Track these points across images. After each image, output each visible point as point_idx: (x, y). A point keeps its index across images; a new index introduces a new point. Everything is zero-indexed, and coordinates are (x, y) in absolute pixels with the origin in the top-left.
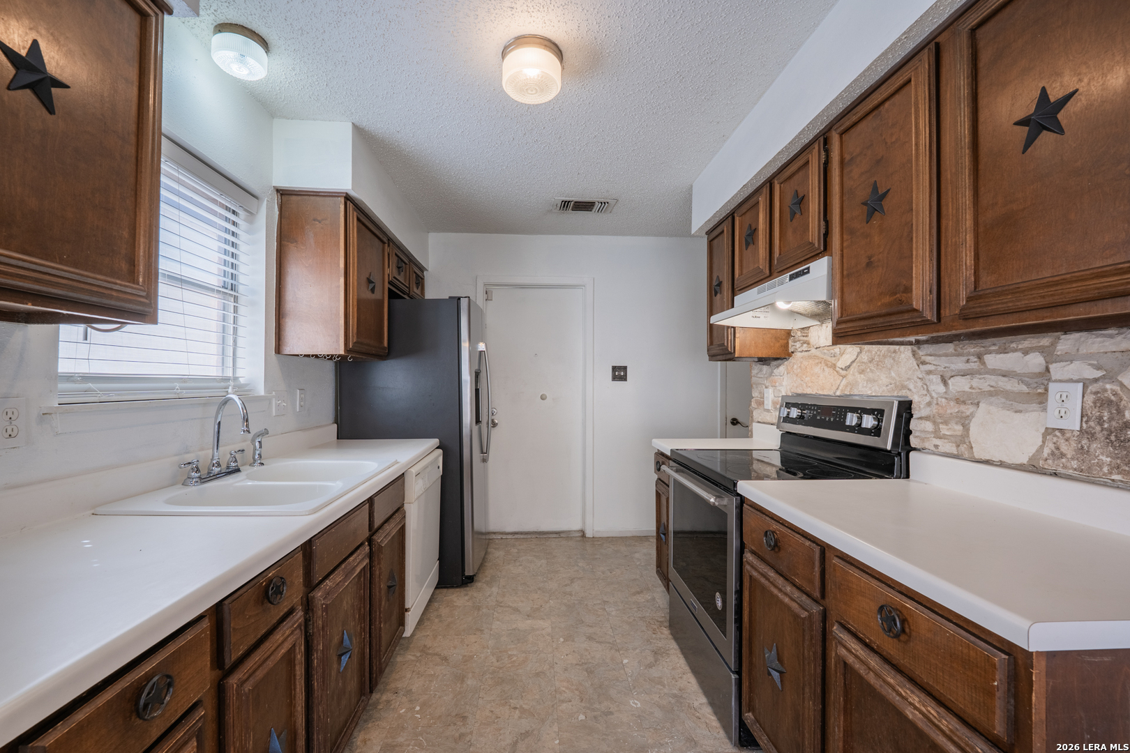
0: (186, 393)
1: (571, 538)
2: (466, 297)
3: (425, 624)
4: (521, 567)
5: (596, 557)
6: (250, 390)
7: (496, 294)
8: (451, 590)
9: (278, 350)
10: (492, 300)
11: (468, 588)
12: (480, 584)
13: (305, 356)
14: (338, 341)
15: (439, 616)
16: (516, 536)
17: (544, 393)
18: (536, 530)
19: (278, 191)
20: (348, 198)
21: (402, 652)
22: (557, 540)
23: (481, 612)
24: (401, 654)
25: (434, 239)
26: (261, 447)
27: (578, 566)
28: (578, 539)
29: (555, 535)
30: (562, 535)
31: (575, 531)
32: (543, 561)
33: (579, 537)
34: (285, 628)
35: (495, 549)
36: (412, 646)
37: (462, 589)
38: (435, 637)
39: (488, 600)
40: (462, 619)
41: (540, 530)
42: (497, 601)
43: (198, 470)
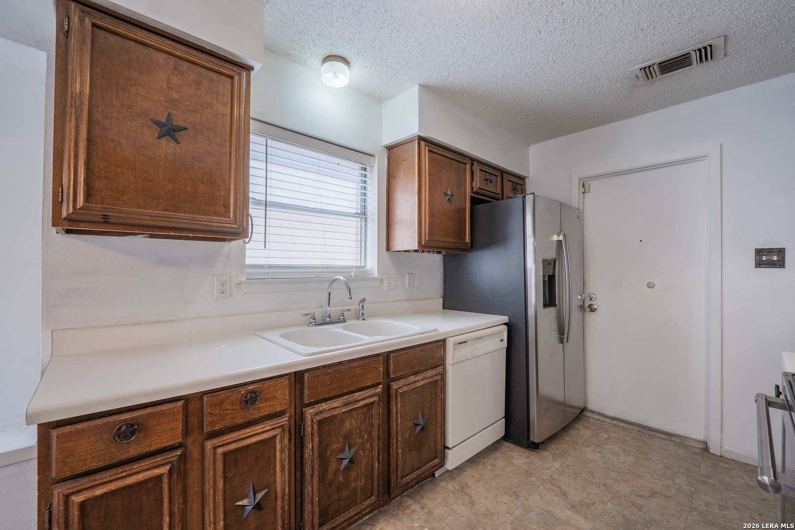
0: (321, 275)
1: (686, 447)
2: (530, 194)
3: (479, 466)
4: (599, 455)
5: (710, 481)
6: (370, 274)
7: (594, 185)
8: (518, 448)
9: (388, 248)
10: (589, 192)
11: (533, 453)
12: (546, 453)
13: (404, 251)
14: (414, 241)
15: (493, 465)
16: (615, 422)
17: (652, 281)
18: (640, 423)
19: (387, 148)
20: (421, 139)
21: (448, 479)
22: (664, 442)
23: (529, 479)
24: (446, 480)
25: (534, 150)
26: (363, 309)
27: (673, 481)
28: (696, 450)
29: (664, 436)
30: (674, 439)
31: (695, 440)
32: (630, 458)
33: (699, 448)
34: (267, 425)
35: (585, 427)
36: (458, 478)
37: (528, 451)
38: (479, 480)
39: (544, 471)
40: (509, 477)
41: (646, 424)
42: (551, 476)
43: (314, 319)
